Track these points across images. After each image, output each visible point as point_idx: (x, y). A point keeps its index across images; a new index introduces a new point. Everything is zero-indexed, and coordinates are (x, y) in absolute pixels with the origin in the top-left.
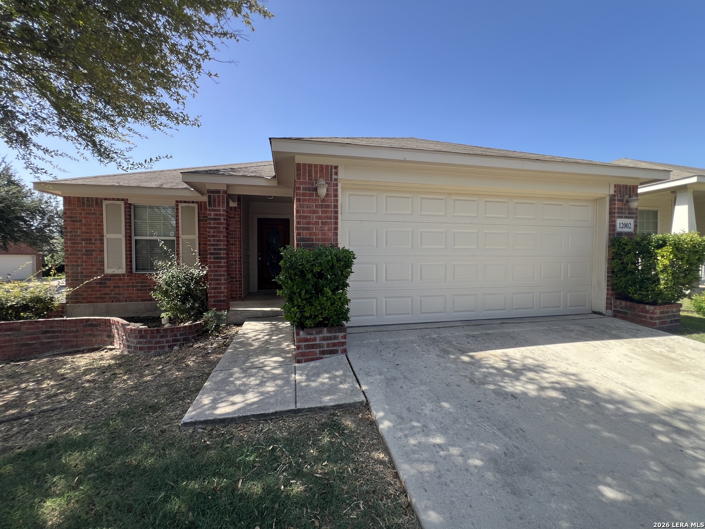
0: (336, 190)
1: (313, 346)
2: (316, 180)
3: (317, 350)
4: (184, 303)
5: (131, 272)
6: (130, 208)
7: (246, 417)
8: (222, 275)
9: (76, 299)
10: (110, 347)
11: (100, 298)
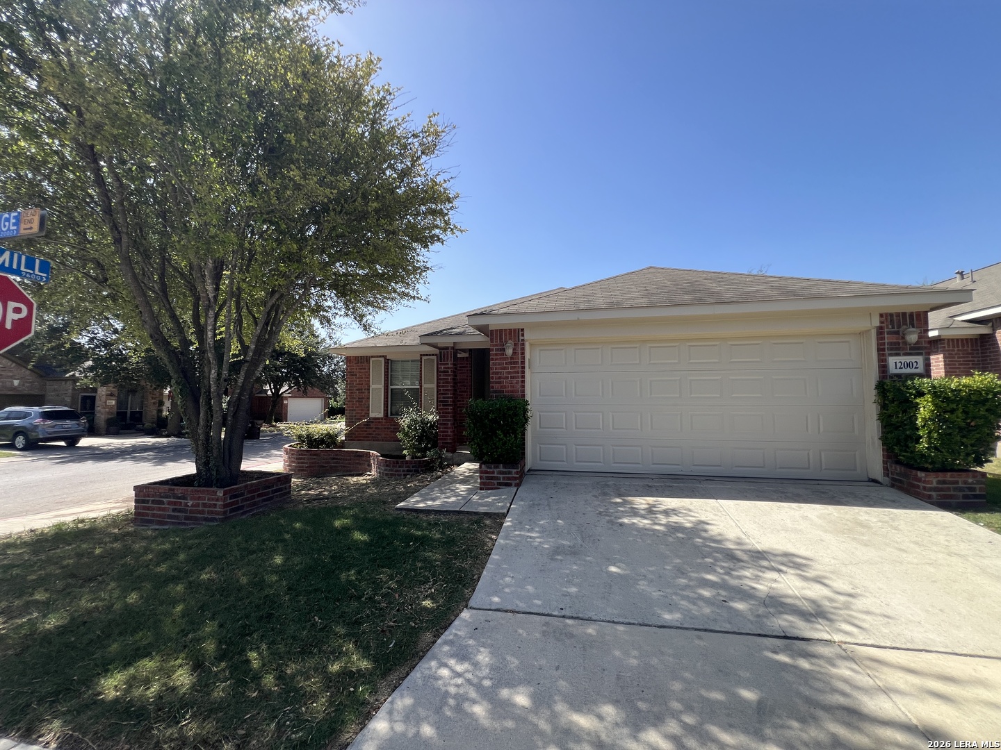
0: (523, 349)
1: (492, 478)
2: (506, 342)
3: (495, 482)
4: (420, 444)
5: (387, 416)
6: (388, 363)
7: (429, 510)
8: (448, 420)
9: (351, 437)
10: (368, 473)
11: (366, 437)
